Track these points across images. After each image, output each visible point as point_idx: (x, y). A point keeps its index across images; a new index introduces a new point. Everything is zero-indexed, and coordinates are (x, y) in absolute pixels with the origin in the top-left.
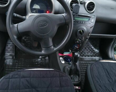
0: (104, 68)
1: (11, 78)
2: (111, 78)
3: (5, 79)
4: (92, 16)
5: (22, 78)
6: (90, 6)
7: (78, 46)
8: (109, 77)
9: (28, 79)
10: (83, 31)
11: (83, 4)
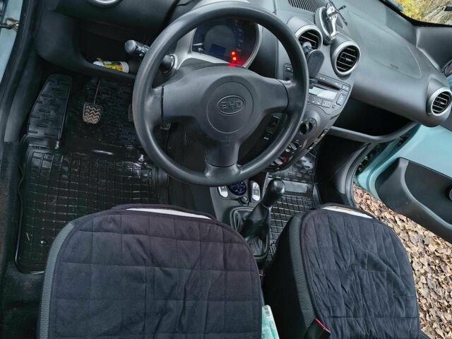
0: (331, 230)
1: (97, 231)
2: (343, 257)
3: (81, 230)
4: (344, 87)
5: (125, 232)
6: (344, 55)
7: (282, 161)
8: (340, 254)
9: (142, 238)
10: (311, 125)
11: (329, 46)
